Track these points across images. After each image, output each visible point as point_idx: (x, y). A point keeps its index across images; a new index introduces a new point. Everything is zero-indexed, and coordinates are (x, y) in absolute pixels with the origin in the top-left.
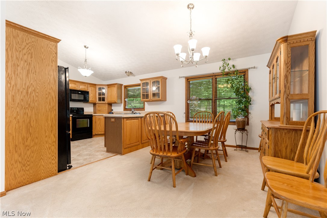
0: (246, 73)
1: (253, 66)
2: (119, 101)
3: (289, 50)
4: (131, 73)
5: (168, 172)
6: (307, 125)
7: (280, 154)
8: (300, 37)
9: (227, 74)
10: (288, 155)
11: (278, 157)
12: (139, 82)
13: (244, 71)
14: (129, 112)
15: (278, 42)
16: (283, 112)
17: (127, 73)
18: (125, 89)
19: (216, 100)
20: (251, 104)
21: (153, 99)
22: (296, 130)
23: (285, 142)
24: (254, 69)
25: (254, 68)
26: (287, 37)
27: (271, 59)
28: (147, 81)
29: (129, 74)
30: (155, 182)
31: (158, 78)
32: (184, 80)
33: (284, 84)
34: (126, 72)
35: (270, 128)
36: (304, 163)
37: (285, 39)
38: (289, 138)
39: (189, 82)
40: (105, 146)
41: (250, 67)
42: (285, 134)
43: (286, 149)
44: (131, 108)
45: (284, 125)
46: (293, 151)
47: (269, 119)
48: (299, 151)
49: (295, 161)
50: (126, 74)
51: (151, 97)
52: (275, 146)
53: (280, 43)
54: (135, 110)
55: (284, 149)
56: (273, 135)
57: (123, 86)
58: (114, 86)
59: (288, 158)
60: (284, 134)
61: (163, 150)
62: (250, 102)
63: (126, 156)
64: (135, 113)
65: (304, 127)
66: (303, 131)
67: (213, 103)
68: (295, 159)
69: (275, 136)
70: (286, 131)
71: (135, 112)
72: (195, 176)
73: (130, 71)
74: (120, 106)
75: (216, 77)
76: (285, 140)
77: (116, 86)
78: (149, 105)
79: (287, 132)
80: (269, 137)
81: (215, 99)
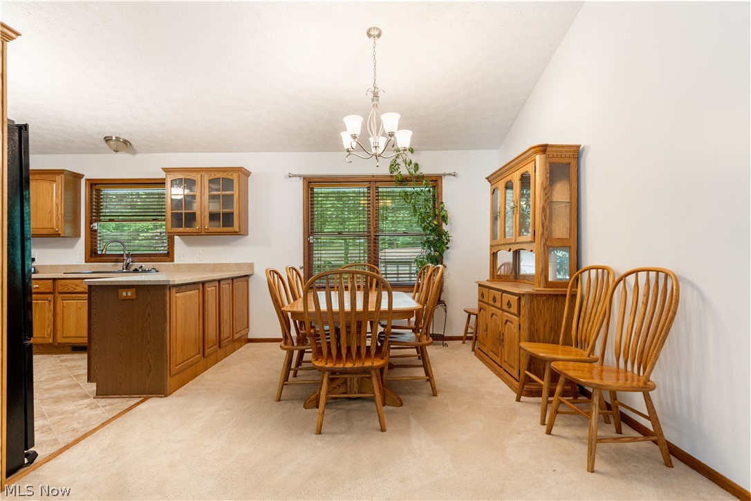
0: (439, 182)
1: (452, 171)
2: (66, 230)
3: (548, 166)
4: (126, 142)
5: (340, 409)
6: (572, 287)
7: (536, 337)
8: (561, 149)
9: (403, 181)
10: (547, 337)
11: (534, 341)
12: (162, 175)
13: (434, 179)
14: (109, 266)
15: (532, 150)
16: (541, 267)
17: (111, 143)
18: (92, 191)
19: (377, 238)
20: (448, 248)
21: (211, 229)
22: (556, 296)
23: (543, 317)
24: (453, 177)
25: (454, 175)
26: (546, 146)
27: (504, 170)
28: (191, 176)
29: (119, 144)
30: (333, 434)
31: (228, 171)
32: (299, 185)
33: (542, 221)
34: (107, 139)
35: (523, 295)
36: (573, 345)
37: (544, 149)
38: (548, 309)
39: (312, 189)
40: (89, 380)
41: (447, 172)
42: (544, 302)
43: (544, 327)
44: (122, 253)
45: (541, 289)
46: (555, 330)
47: (489, 278)
48: (565, 327)
49: (561, 343)
50: (104, 144)
51: (203, 222)
52: (530, 325)
53: (536, 153)
54: (136, 259)
55: (542, 328)
56: (527, 306)
57: (83, 181)
58: (51, 177)
59: (547, 340)
60: (541, 302)
61: (344, 356)
62: (447, 243)
63: (180, 395)
64: (136, 271)
65: (568, 290)
66: (568, 296)
67: (372, 244)
68: (560, 340)
69: (530, 308)
70: (544, 298)
71: (137, 265)
72: (402, 405)
73: (123, 137)
74: (72, 246)
75: (378, 184)
76: (543, 312)
77: (59, 178)
78: (188, 244)
79: (546, 299)
80: (521, 310)
81: (376, 236)
